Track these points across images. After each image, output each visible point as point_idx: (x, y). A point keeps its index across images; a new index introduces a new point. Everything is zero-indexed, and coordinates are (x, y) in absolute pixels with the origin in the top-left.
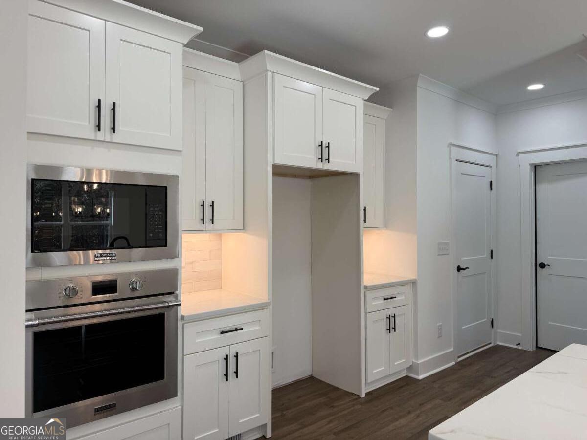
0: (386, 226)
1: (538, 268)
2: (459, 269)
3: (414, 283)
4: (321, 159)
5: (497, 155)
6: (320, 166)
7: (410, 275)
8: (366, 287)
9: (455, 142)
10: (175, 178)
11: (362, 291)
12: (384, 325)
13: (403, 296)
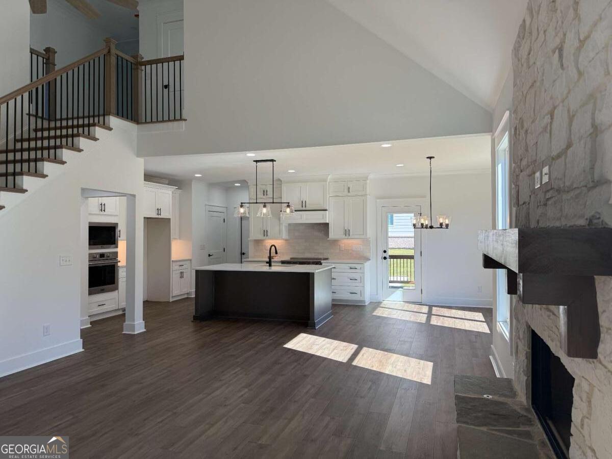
0: (180, 238)
2: (209, 255)
3: (191, 260)
4: (158, 214)
5: (227, 208)
6: (157, 216)
7: (190, 258)
8: (173, 261)
9: (207, 204)
10: (117, 224)
11: (171, 262)
12: (179, 275)
13: (187, 265)
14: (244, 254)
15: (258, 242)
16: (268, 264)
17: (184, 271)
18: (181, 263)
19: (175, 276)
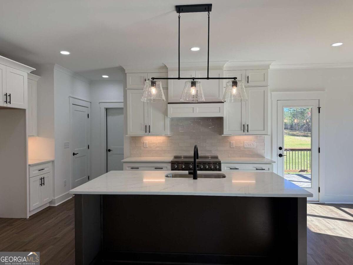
0: (38, 135)
1: (108, 152)
2: (74, 154)
3: (53, 162)
4: (6, 102)
5: (91, 103)
6: (5, 105)
7: (51, 159)
8: (30, 165)
9: (71, 96)
11: (28, 167)
12: (39, 182)
13: (48, 168)
14: (109, 150)
15: (135, 139)
16: (192, 176)
17: (45, 176)
18: (41, 166)
19: (33, 185)
